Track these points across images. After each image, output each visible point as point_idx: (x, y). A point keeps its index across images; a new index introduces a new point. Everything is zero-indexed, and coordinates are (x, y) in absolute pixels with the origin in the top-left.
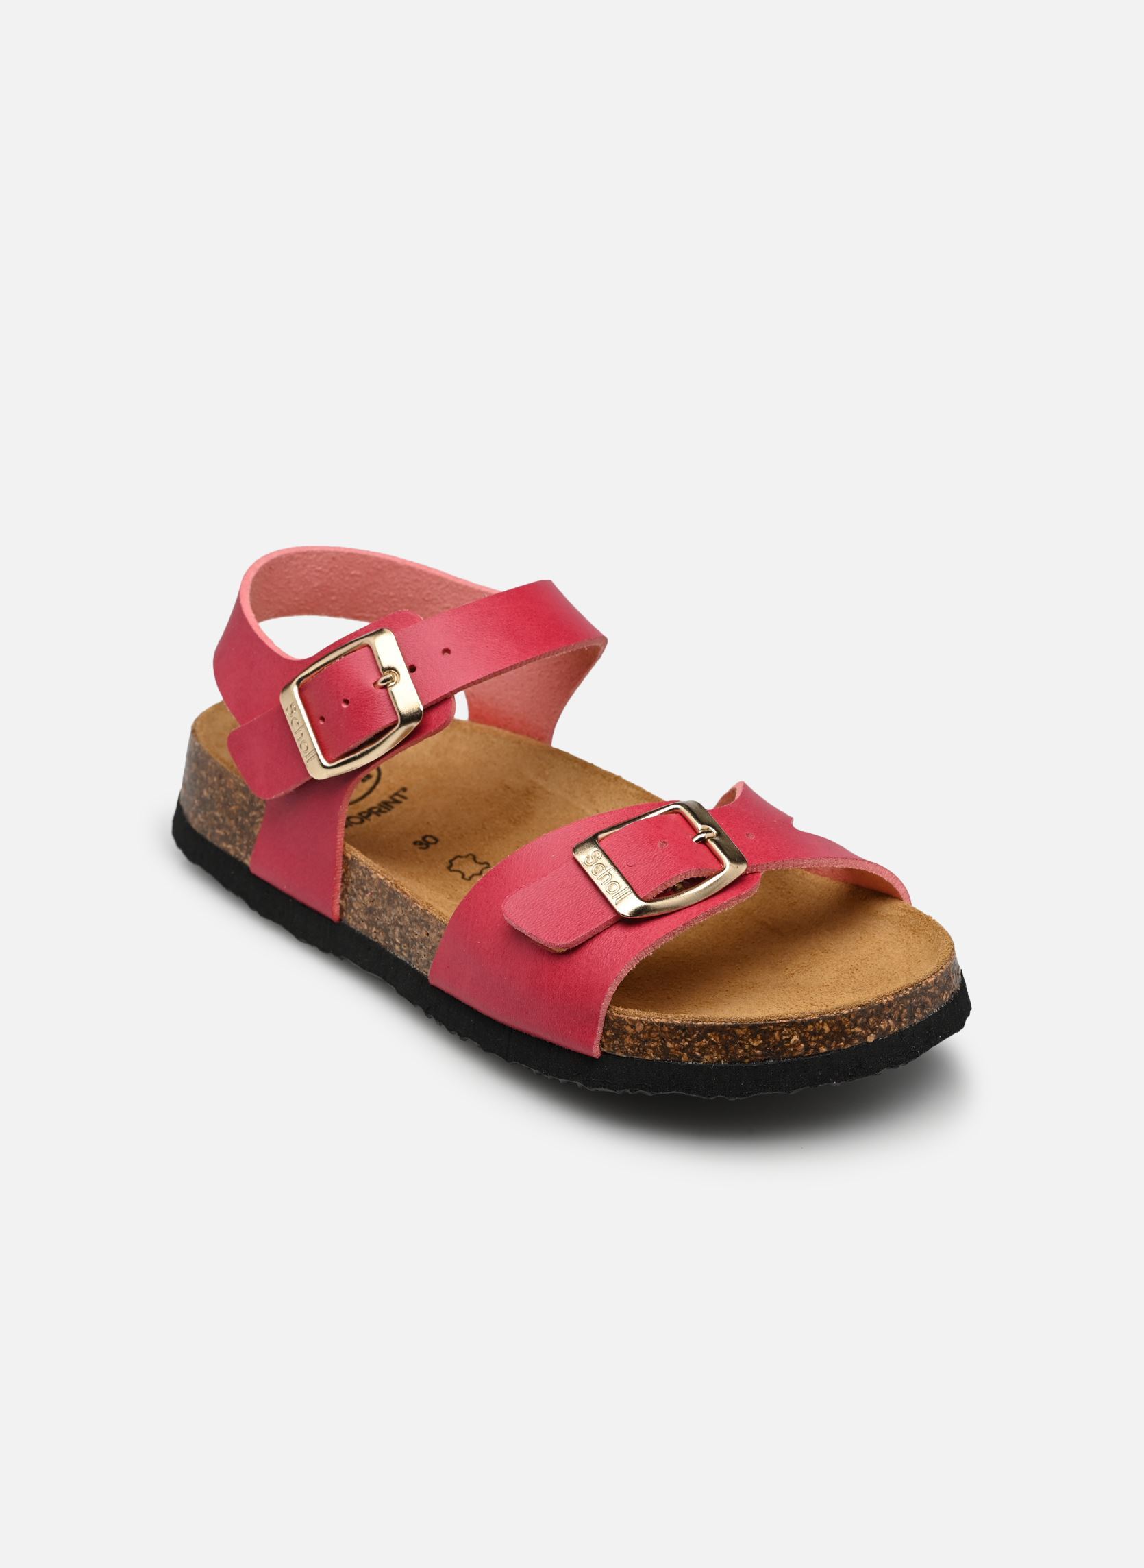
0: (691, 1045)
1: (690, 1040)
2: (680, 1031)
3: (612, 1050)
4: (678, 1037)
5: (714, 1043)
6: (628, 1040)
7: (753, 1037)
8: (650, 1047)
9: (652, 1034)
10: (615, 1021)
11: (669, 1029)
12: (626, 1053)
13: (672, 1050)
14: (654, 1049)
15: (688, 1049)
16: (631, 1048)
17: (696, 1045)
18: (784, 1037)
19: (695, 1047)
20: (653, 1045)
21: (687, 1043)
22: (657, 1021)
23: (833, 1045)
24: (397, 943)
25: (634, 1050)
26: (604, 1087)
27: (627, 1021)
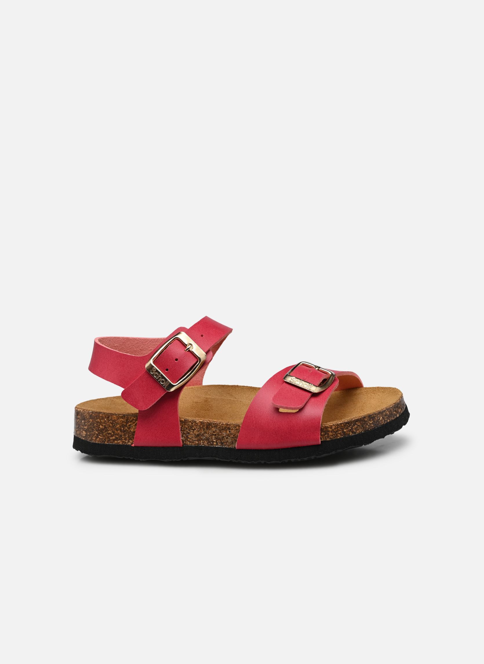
0: (352, 429)
1: (351, 427)
2: (347, 424)
3: (325, 439)
4: (347, 427)
5: (359, 426)
6: (330, 434)
7: (370, 420)
8: (339, 433)
9: (338, 428)
10: (324, 428)
11: (344, 425)
12: (331, 438)
13: (346, 432)
14: (340, 433)
15: (351, 430)
16: (332, 436)
17: (353, 428)
18: (378, 418)
19: (353, 429)
20: (340, 432)
21: (350, 428)
22: (339, 423)
23: (390, 419)
24: (215, 442)
25: (333, 436)
26: (325, 454)
27: (329, 426)
